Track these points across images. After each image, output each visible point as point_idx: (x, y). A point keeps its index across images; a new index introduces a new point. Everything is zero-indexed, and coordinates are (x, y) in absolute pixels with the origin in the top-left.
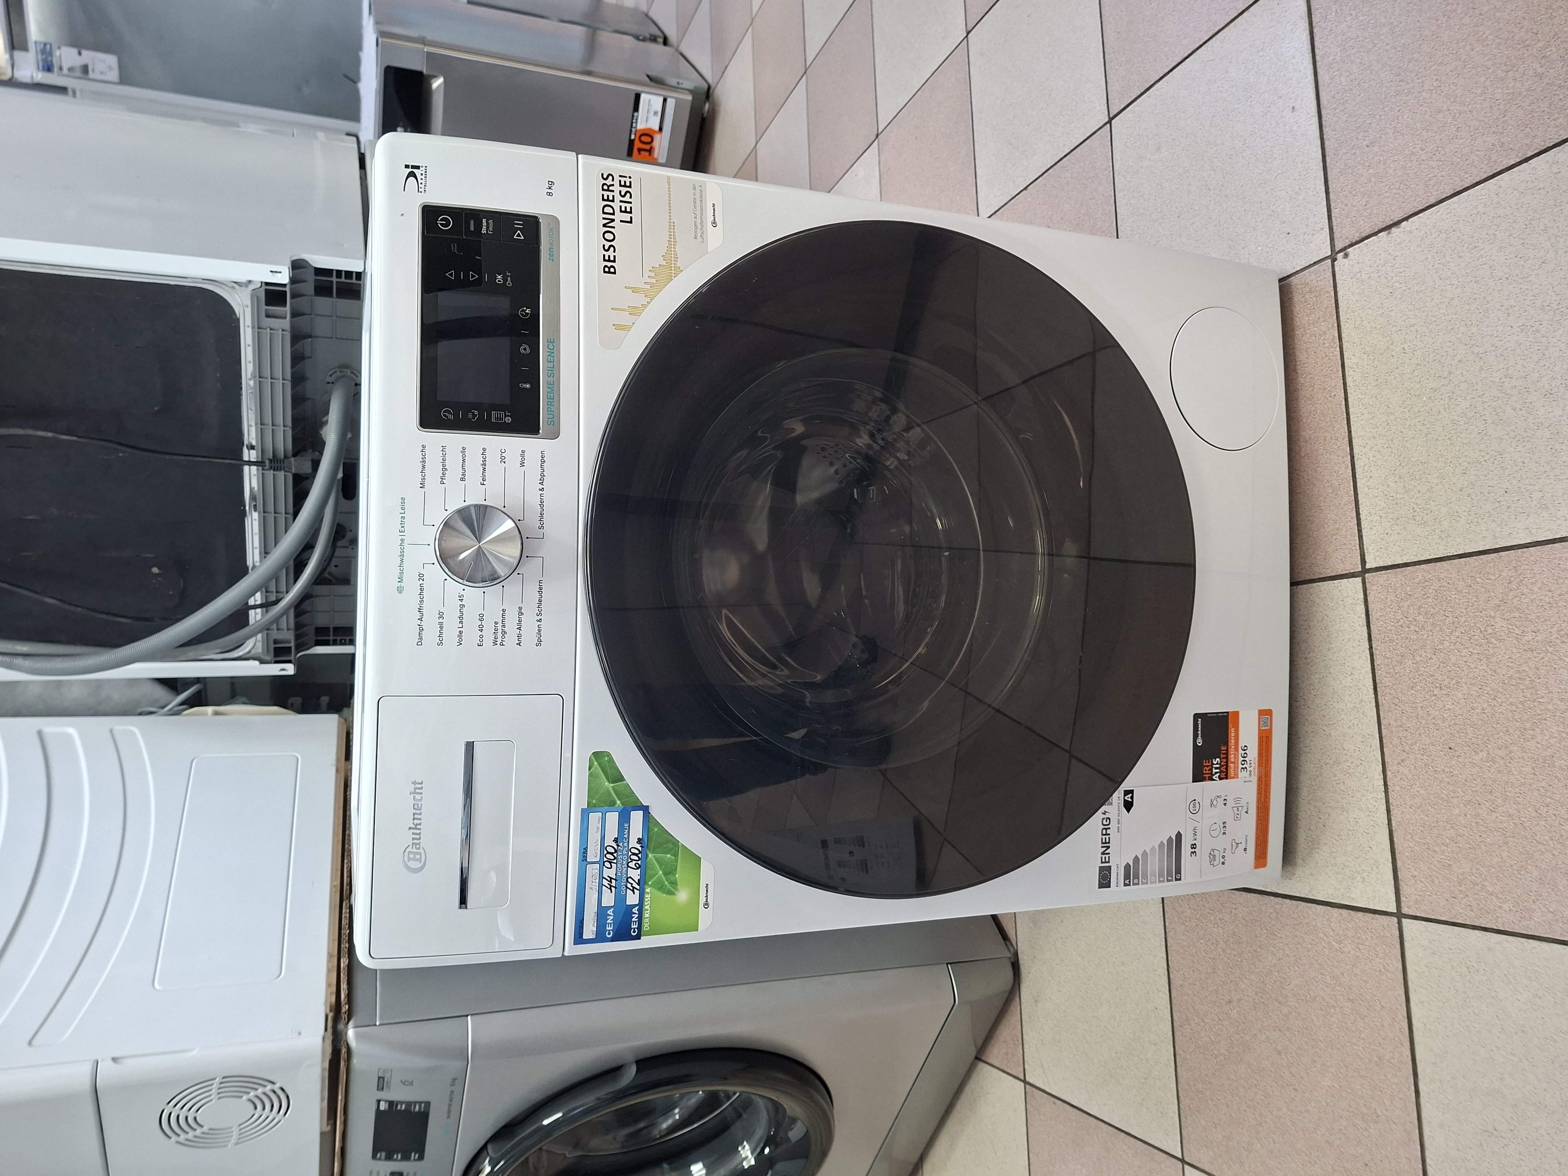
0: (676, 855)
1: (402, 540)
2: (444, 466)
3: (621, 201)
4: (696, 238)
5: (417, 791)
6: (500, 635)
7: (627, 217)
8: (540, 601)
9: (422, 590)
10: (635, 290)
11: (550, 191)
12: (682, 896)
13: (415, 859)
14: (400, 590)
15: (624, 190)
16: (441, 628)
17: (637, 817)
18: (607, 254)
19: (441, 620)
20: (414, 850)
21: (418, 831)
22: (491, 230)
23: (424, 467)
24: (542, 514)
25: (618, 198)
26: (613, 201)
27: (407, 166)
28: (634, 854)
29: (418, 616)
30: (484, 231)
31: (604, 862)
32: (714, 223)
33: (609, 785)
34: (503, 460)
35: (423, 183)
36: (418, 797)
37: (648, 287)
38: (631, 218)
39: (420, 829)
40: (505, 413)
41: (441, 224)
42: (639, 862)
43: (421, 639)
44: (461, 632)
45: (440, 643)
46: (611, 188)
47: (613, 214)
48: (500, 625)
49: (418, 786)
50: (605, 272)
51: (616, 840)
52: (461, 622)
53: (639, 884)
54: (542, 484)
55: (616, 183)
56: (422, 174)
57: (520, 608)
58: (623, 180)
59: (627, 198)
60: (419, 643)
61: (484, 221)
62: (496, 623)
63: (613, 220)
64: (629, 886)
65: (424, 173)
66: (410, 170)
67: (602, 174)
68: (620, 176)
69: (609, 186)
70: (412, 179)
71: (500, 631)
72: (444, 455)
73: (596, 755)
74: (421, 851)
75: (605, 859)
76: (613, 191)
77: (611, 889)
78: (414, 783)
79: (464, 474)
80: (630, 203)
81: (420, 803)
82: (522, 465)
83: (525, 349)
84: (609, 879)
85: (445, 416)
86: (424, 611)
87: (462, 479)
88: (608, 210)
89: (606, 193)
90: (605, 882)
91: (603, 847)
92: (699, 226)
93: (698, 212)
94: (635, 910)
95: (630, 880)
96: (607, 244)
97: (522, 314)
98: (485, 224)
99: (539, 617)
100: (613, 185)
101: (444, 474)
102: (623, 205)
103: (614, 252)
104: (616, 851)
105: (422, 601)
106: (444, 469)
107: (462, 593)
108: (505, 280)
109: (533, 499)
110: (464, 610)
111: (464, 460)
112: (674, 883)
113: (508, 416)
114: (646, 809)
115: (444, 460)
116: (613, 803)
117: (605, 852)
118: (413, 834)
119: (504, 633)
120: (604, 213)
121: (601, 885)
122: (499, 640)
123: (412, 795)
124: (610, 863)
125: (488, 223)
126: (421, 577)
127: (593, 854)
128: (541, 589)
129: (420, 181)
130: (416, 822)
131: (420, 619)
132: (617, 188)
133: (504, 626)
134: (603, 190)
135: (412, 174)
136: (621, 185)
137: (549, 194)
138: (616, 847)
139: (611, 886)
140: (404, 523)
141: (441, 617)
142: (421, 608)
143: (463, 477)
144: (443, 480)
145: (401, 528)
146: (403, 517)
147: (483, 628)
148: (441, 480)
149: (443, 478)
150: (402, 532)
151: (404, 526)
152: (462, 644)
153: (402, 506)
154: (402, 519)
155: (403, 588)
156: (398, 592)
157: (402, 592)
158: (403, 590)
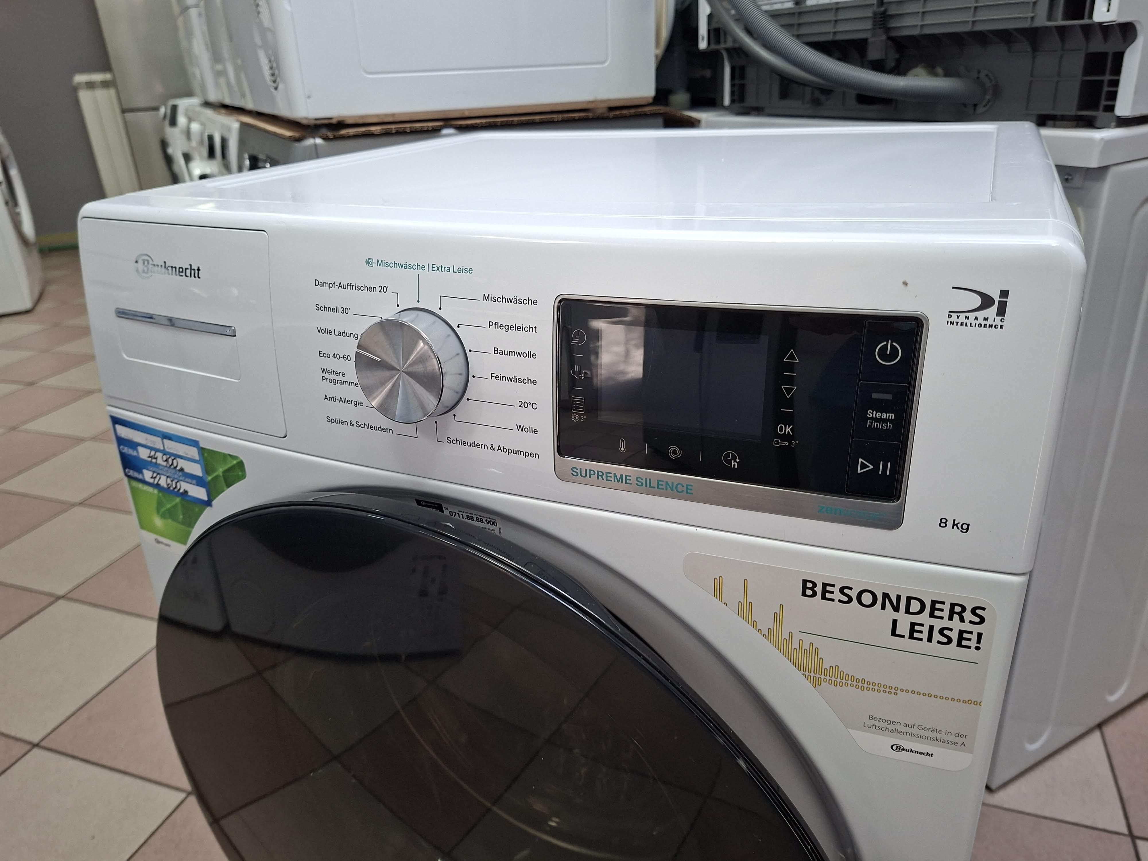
1: (422, 268)
2: (511, 327)
3: (931, 628)
4: (871, 717)
5: (193, 272)
6: (333, 377)
7: (903, 628)
8: (371, 427)
9: (370, 289)
10: (778, 617)
11: (950, 524)
12: (159, 521)
14: (369, 262)
15: (954, 636)
16: (333, 310)
17: (202, 493)
18: (836, 590)
19: (340, 310)
22: (875, 425)
23: (510, 301)
24: (464, 443)
25: (938, 624)
26: (932, 615)
27: (1004, 294)
28: (176, 485)
29: (344, 283)
30: (870, 413)
32: (899, 748)
33: (220, 471)
34: (523, 404)
35: (969, 322)
36: (188, 273)
37: (786, 635)
38: (903, 636)
40: (583, 415)
41: (887, 344)
42: (172, 488)
43: (322, 285)
44: (330, 332)
45: (318, 308)
46: (956, 617)
47: (908, 611)
48: (343, 379)
49: (196, 273)
50: (805, 582)
51: (182, 470)
52: (340, 334)
53: (157, 484)
54: (499, 449)
55: (966, 626)
56: (986, 319)
57: (361, 404)
58: (974, 637)
59: (937, 637)
60: (317, 282)
61: (891, 416)
62: (343, 374)
63: (896, 609)
64: (155, 474)
65: (988, 323)
66: (997, 299)
67: (984, 609)
68: (980, 635)
69: (960, 614)
70: (977, 301)
71: (337, 378)
72: (524, 329)
73: (242, 464)
75: (167, 457)
76: (951, 618)
77: (149, 457)
78: (199, 269)
79: (502, 353)
80: (930, 640)
81: (184, 275)
82: (520, 428)
83: (675, 452)
84: (155, 457)
85: (576, 333)
86: (348, 291)
88: (915, 606)
89: (947, 608)
90: (152, 453)
91: (175, 456)
92: (891, 727)
93: (915, 731)
94: (141, 476)
95: (159, 476)
96: (854, 594)
97: (728, 455)
98: (884, 416)
99: (355, 425)
100: (962, 620)
101: (501, 327)
102: (926, 630)
103: (840, 601)
104: (174, 468)
105: (358, 288)
106: (508, 328)
108: (784, 437)
109: (480, 436)
110: (353, 339)
111: (519, 354)
112: (165, 516)
113: (579, 418)
114: (209, 503)
115: (519, 328)
116: (208, 473)
117: (172, 458)
119: (335, 383)
120: (909, 599)
121: (150, 449)
122: (327, 376)
123: (189, 266)
124: (166, 461)
125: (886, 421)
126: (384, 289)
127: (171, 446)
128: (384, 430)
129: (972, 315)
130: (170, 268)
131: (340, 285)
132: (956, 625)
133: (341, 383)
134: (953, 605)
135: (987, 301)
136: (961, 632)
137: (943, 523)
138: (178, 468)
139: (151, 458)
140: (443, 270)
141: (343, 310)
142: (351, 287)
143: (499, 352)
144: (494, 325)
145: (437, 267)
146: (450, 269)
147: (336, 358)
148: (494, 323)
149: (497, 326)
150: (432, 267)
151: (439, 271)
152: (319, 332)
153: (463, 268)
154: (447, 268)
155: (372, 265)
156: (368, 260)
157: (368, 264)
158: (369, 265)
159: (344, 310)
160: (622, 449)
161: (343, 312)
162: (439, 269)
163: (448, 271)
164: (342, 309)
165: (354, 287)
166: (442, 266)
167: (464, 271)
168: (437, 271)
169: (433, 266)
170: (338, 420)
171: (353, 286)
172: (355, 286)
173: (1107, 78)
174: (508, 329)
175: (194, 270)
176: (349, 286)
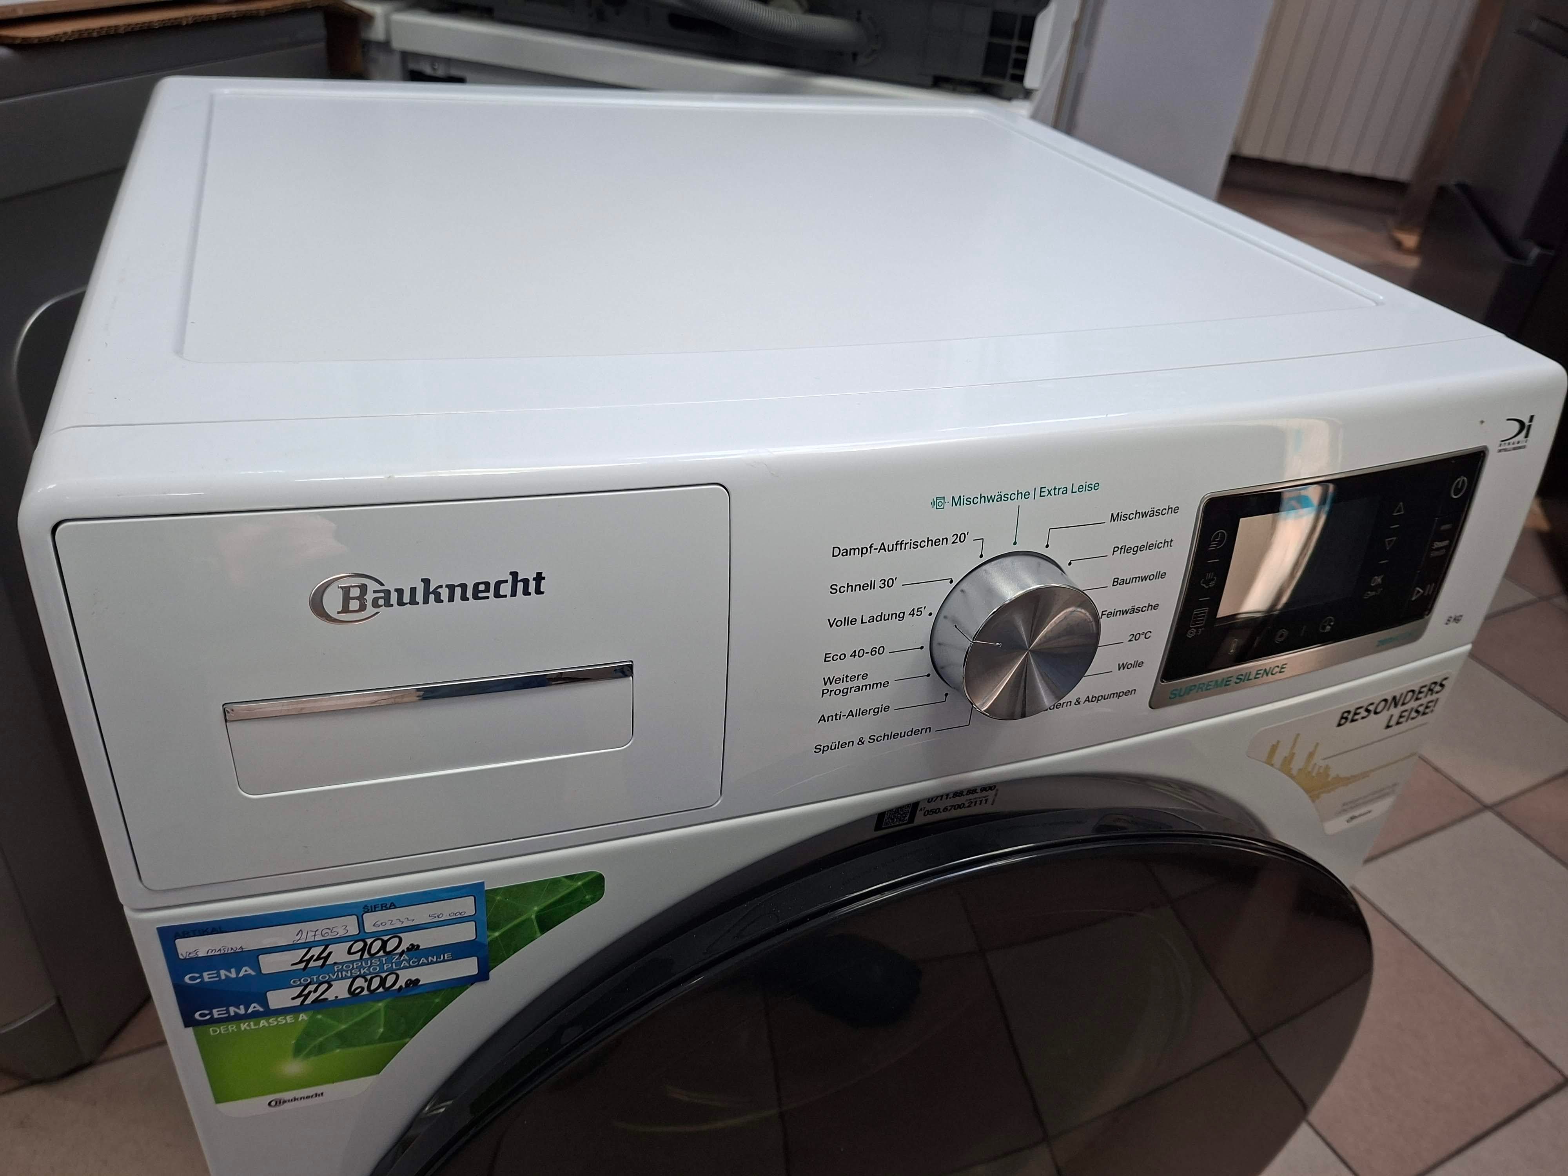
0: (383, 1039)
1: (1026, 495)
2: (1141, 548)
3: (1412, 710)
5: (520, 586)
6: (841, 686)
7: (1394, 721)
8: (895, 736)
9: (936, 542)
10: (1311, 755)
11: (1452, 620)
12: (294, 1067)
13: (347, 599)
14: (939, 502)
15: (1423, 708)
16: (864, 587)
17: (469, 966)
18: (1363, 710)
19: (878, 584)
20: (370, 597)
21: (420, 597)
22: (1434, 554)
23: (1145, 515)
25: (1417, 704)
26: (1416, 699)
27: (1531, 418)
28: (383, 981)
29: (889, 542)
30: (1435, 545)
31: (364, 941)
32: (1351, 819)
33: (531, 912)
34: (1135, 637)
35: (1509, 447)
36: (505, 589)
37: (1310, 769)
38: (1392, 726)
39: (426, 601)
40: (1201, 627)
42: (365, 992)
43: (846, 553)
44: (853, 622)
45: (835, 589)
46: (1429, 693)
47: (1402, 704)
48: (861, 682)
49: (532, 585)
50: (1344, 713)
51: (413, 948)
52: (872, 619)
53: (316, 1001)
54: (1088, 700)
55: (1433, 697)
56: (1518, 443)
57: (887, 709)
58: (1434, 704)
59: (1412, 715)
60: (837, 552)
61: (1448, 542)
62: (865, 676)
63: (1396, 706)
64: (312, 988)
65: (1518, 445)
66: (1527, 424)
67: (1447, 678)
68: (1437, 700)
69: (1432, 690)
70: (1516, 428)
71: (850, 684)
72: (1158, 546)
73: (600, 879)
74: (370, 610)
75: (369, 941)
76: (1426, 696)
77: (301, 962)
78: (539, 578)
79: (1124, 582)
80: (1407, 720)
81: (491, 594)
82: (1122, 667)
83: (1281, 635)
84: (324, 955)
85: (1216, 537)
86: (898, 553)
87: (1116, 582)
88: (1409, 697)
89: (1427, 689)
90: (316, 951)
91: (395, 933)
92: (1355, 802)
93: (1369, 798)
94: (254, 1007)
95: (325, 986)
96: (1374, 707)
97: (1327, 621)
98: (1444, 544)
99: (866, 740)
100: (1433, 693)
101: (1128, 551)
102: (1408, 713)
103: (1362, 718)
104: (388, 953)
105: (916, 545)
107: (925, 613)
108: (1376, 588)
110: (895, 621)
111: (1144, 578)
112: (321, 1050)
113: (1197, 632)
114: (483, 976)
115: (1150, 547)
116: (492, 927)
117: (386, 938)
118: (413, 591)
119: (846, 692)
120: (1408, 693)
121: (309, 946)
122: (834, 687)
123: (510, 578)
124: (362, 950)
125: (1443, 547)
126: (960, 538)
127: (389, 919)
128: (916, 732)
129: (1511, 441)
130: (444, 593)
131: (883, 548)
132: (1427, 699)
133: (858, 689)
134: (1430, 685)
135: (1521, 427)
136: (1428, 704)
137: (1448, 621)
138: (399, 950)
139: (308, 961)
140: (1056, 493)
141: (884, 584)
142: (903, 546)
143: (1119, 581)
144: (1119, 550)
145: (1048, 490)
146: (1066, 490)
147: (857, 657)
148: (1120, 547)
149: (1123, 550)
150: (1041, 492)
151: (1051, 495)
152: (831, 626)
153: (1086, 485)
154: (1063, 488)
155: (942, 507)
156: (935, 500)
157: (935, 507)
158: (938, 507)
159: (886, 583)
160: (1232, 651)
161: (883, 586)
162: (1051, 492)
163: (1064, 492)
164: (883, 582)
165: (908, 545)
166: (1055, 487)
167: (1087, 488)
168: (1047, 495)
169: (1043, 490)
170: (836, 745)
171: (906, 544)
172: (911, 543)
173: (1015, 43)
174: (1137, 551)
175: (526, 582)
176: (899, 546)
